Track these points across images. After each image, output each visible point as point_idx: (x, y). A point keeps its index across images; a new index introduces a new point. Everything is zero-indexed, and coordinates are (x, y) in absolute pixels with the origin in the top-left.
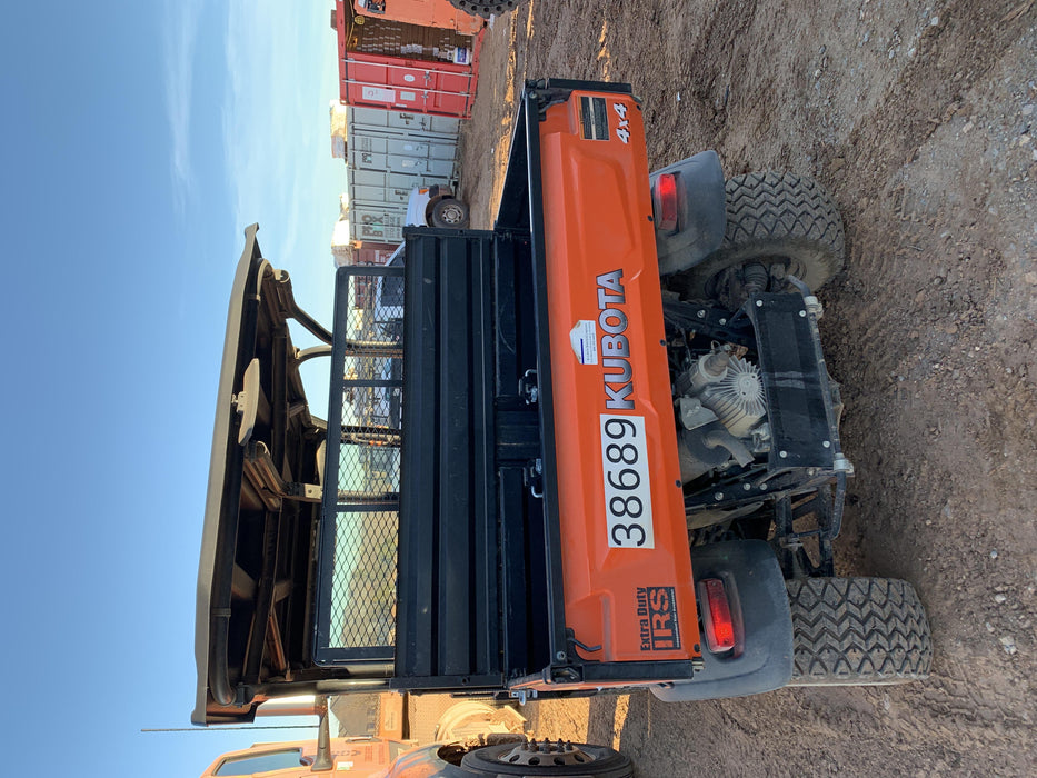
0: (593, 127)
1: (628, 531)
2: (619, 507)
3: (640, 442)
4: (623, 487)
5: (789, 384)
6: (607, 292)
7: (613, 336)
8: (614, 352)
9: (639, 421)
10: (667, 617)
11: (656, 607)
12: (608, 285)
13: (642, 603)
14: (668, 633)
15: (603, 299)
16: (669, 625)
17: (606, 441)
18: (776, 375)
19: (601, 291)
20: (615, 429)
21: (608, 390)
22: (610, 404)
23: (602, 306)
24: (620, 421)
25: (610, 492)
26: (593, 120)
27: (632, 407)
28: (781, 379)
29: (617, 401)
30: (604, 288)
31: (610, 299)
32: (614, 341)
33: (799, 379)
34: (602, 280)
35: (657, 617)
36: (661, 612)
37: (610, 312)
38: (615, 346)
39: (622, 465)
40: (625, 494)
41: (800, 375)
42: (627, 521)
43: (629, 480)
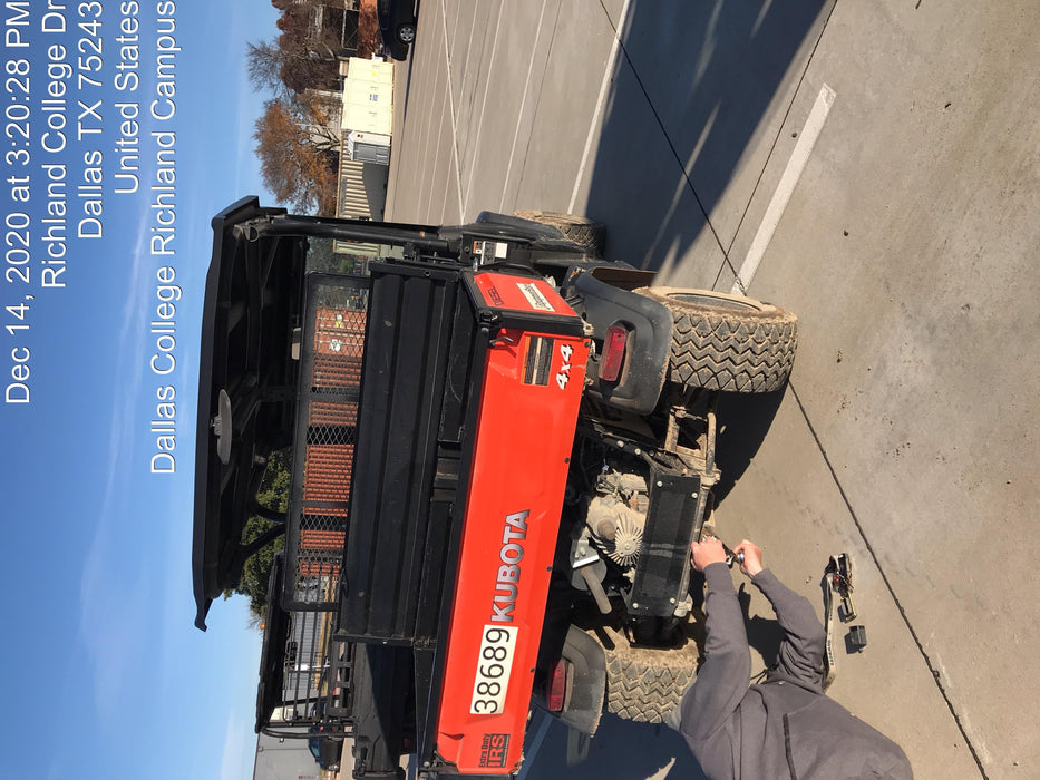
0: (535, 371)
1: (486, 704)
2: (484, 688)
3: (511, 646)
4: (490, 676)
5: (661, 553)
6: (513, 529)
7: (508, 565)
8: (507, 579)
9: (513, 631)
10: (501, 750)
11: (494, 745)
12: (515, 524)
13: (485, 741)
14: (500, 759)
15: (508, 534)
16: (501, 755)
17: (485, 644)
18: (652, 546)
19: (508, 528)
20: (495, 635)
21: (495, 608)
22: (494, 618)
23: (506, 541)
24: (499, 631)
25: (479, 679)
26: (537, 364)
27: (511, 621)
28: (654, 549)
29: (501, 615)
30: (511, 526)
31: (514, 535)
32: (509, 570)
33: (670, 550)
34: (511, 519)
35: (493, 750)
36: (497, 748)
37: (512, 547)
38: (509, 574)
39: (493, 661)
40: (489, 681)
41: (672, 547)
42: (487, 698)
43: (496, 671)
